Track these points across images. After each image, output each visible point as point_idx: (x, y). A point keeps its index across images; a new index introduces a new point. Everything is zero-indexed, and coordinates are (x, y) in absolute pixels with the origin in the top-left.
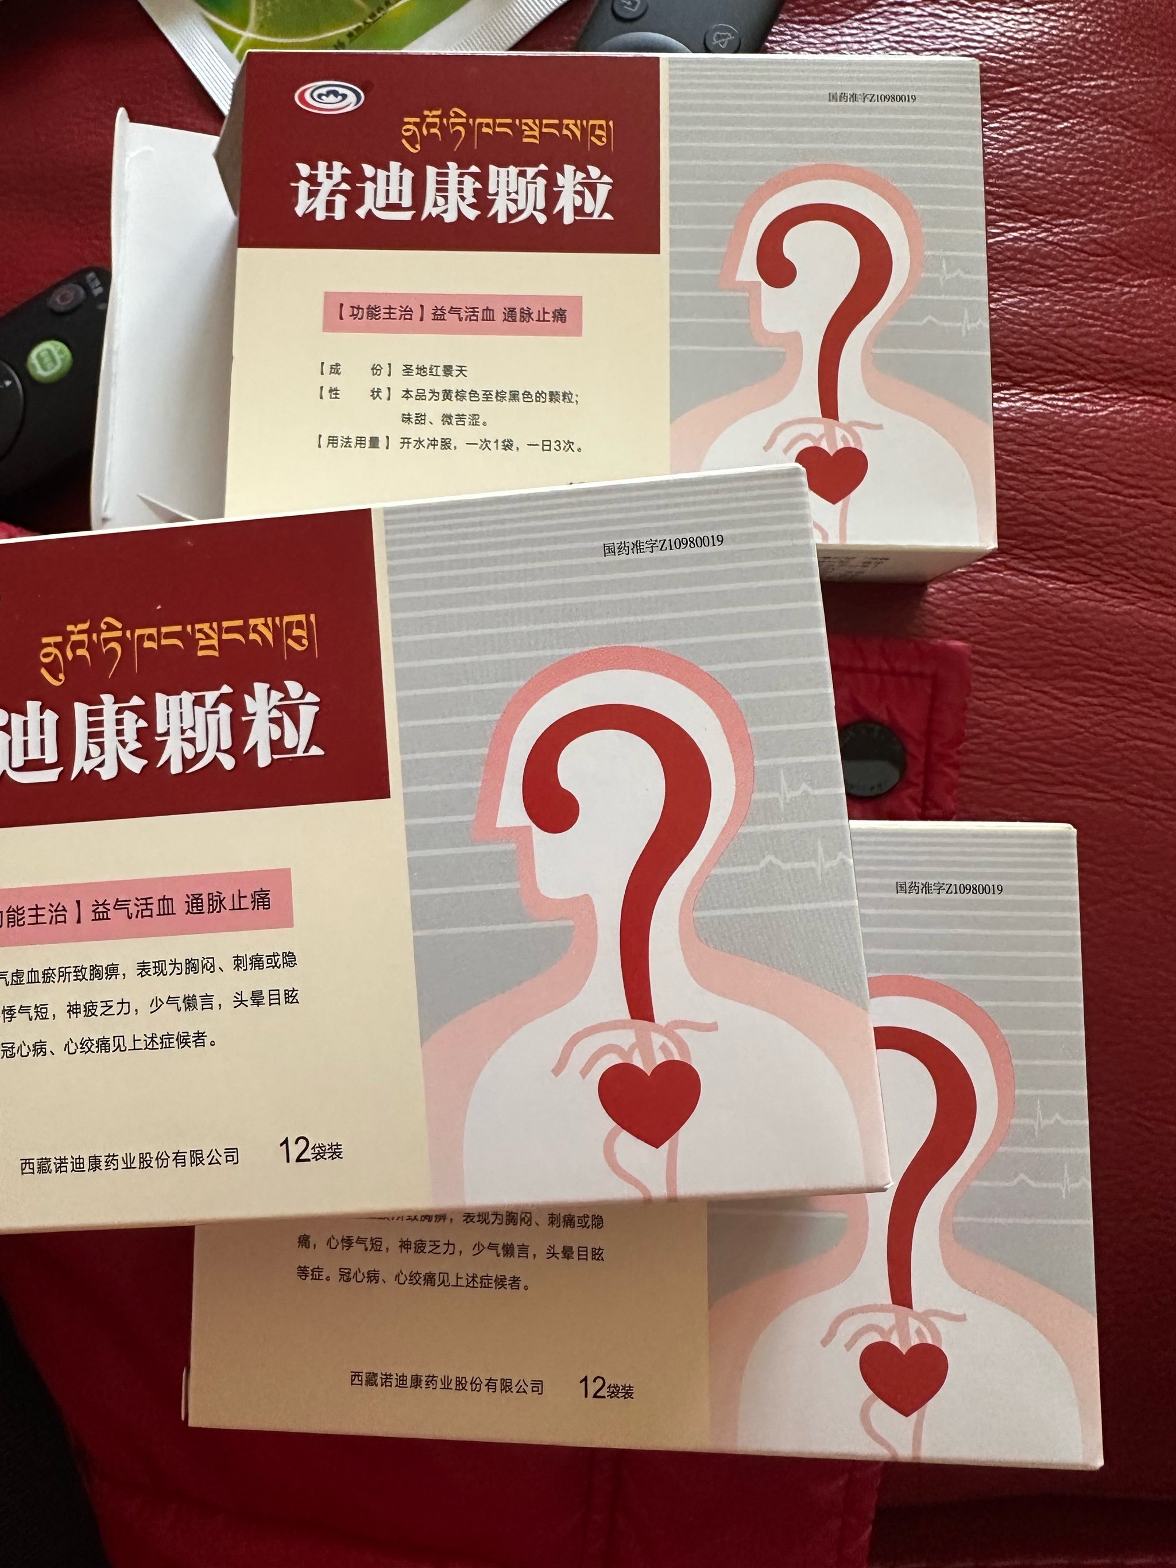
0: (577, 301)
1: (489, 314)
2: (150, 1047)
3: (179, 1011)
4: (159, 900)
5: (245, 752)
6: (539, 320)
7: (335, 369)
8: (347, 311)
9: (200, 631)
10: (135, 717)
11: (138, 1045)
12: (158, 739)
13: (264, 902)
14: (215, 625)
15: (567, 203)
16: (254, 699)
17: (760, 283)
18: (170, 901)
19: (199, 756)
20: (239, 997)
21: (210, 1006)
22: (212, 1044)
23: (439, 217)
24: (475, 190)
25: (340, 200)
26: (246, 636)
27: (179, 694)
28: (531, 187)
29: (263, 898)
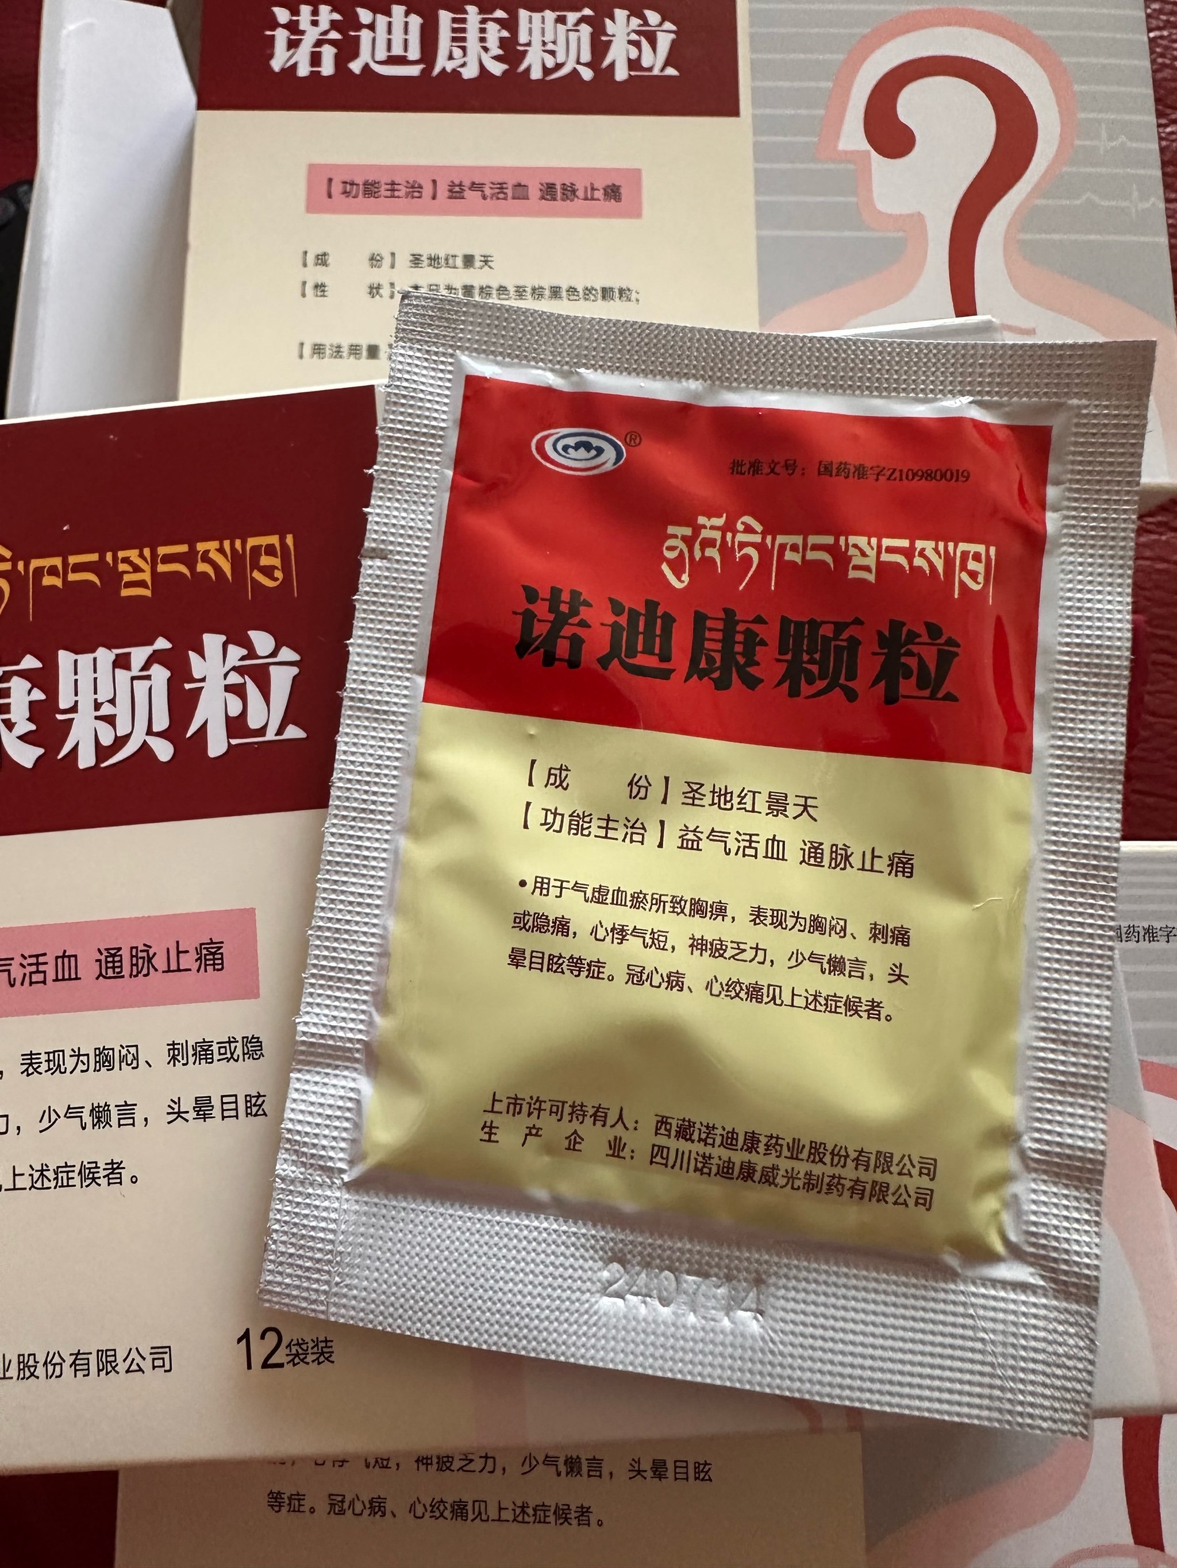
0: (635, 175)
1: (521, 191)
2: (39, 1185)
3: (84, 1128)
4: (57, 958)
5: (188, 735)
6: (586, 199)
7: (322, 260)
8: (337, 188)
9: (126, 560)
10: (29, 685)
11: (20, 1182)
12: (60, 717)
13: (214, 959)
14: (147, 552)
15: (618, 55)
16: (203, 657)
17: (868, 152)
18: (73, 959)
19: (120, 742)
20: (176, 1107)
21: (131, 1121)
22: (134, 1180)
23: (456, 73)
24: (502, 40)
25: (328, 53)
26: (192, 567)
27: (93, 651)
28: (573, 36)
29: (214, 954)
